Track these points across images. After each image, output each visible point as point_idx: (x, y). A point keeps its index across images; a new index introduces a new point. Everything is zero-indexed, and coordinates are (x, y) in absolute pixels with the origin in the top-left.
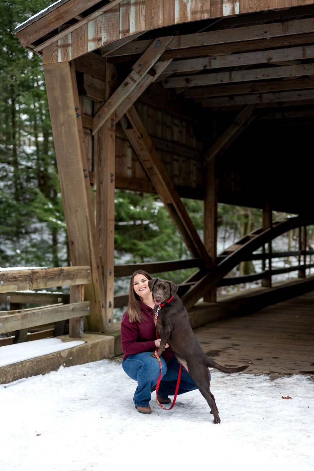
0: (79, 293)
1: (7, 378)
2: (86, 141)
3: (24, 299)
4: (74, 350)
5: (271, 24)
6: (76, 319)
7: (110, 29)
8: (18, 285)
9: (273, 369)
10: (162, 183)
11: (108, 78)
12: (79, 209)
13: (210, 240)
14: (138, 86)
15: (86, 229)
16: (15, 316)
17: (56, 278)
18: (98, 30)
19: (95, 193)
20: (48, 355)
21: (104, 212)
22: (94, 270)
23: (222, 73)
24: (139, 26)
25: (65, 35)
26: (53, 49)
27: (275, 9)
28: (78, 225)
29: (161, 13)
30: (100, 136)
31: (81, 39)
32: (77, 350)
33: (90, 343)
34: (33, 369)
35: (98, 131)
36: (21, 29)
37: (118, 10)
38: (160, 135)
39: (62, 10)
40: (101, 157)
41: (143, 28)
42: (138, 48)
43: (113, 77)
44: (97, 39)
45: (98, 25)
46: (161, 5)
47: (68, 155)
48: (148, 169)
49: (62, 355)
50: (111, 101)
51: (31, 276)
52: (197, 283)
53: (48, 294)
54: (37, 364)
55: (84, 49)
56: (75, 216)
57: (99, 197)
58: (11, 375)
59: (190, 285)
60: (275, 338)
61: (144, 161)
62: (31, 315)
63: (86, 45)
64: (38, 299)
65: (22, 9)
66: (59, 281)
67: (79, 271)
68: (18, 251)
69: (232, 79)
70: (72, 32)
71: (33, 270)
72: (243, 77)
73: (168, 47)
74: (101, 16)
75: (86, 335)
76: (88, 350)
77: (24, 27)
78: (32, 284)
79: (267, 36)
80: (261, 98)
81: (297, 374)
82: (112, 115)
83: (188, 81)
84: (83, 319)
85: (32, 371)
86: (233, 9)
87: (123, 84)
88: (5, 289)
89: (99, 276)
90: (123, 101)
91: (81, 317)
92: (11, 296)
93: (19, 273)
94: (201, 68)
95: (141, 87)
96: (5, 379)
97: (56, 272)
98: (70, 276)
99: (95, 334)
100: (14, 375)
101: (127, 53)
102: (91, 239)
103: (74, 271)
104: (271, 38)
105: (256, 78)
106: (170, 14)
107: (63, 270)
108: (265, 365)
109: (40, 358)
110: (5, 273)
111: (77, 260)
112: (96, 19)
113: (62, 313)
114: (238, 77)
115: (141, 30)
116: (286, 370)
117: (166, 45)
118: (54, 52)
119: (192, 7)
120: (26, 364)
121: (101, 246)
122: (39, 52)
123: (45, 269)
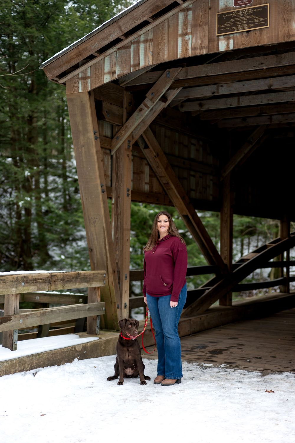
0: (95, 295)
1: (24, 367)
2: (106, 160)
3: (50, 299)
4: (89, 345)
5: (267, 56)
6: (93, 318)
7: (123, 64)
8: (38, 286)
9: (267, 366)
10: (177, 197)
11: (125, 105)
12: (97, 220)
13: (226, 248)
14: (152, 111)
15: (103, 237)
16: (34, 313)
17: (73, 281)
18: (113, 64)
19: (113, 206)
20: (63, 348)
21: (121, 222)
22: (110, 274)
23: (231, 98)
24: (148, 61)
25: (85, 68)
26: (75, 81)
27: (265, 45)
28: (96, 235)
29: (166, 49)
30: (118, 155)
31: (98, 73)
32: (91, 345)
33: (104, 339)
34: (49, 360)
35: (116, 151)
36: (47, 64)
37: (130, 47)
38: (177, 153)
39: (81, 48)
40: (118, 174)
41: (151, 62)
42: (151, 78)
43: (130, 103)
44: (112, 72)
45: (113, 60)
46: (166, 42)
47: (88, 173)
48: (164, 184)
49: (77, 348)
50: (127, 124)
51: (50, 278)
52: (212, 288)
53: (72, 295)
54: (53, 356)
55: (101, 81)
56: (93, 226)
57: (116, 209)
58: (28, 365)
59: (204, 290)
60: (279, 340)
61: (161, 177)
62: (49, 312)
63: (102, 78)
64: (62, 300)
65: (70, 37)
66: (76, 283)
67: (95, 275)
68: (63, 257)
69: (240, 103)
70: (91, 66)
71: (51, 273)
72: (250, 102)
73: (177, 77)
74: (116, 52)
75: (101, 332)
76: (102, 345)
77: (49, 63)
78: (51, 286)
79: (263, 67)
80: (270, 119)
81: (288, 372)
82: (129, 137)
83: (201, 105)
84: (99, 318)
85: (48, 362)
86: (228, 45)
87: (138, 110)
88: (26, 290)
89: (115, 280)
90: (139, 125)
91: (98, 316)
92: (39, 296)
93: (39, 276)
94: (209, 94)
95: (154, 112)
96: (22, 368)
97: (73, 276)
98: (86, 279)
99: (110, 331)
100: (31, 365)
101: (141, 83)
102: (107, 246)
103: (90, 274)
104: (267, 69)
105: (262, 102)
106: (174, 50)
107: (80, 274)
108: (261, 363)
109: (55, 350)
110: (25, 275)
111: (96, 265)
112: (111, 55)
113: (79, 312)
114: (245, 102)
115: (149, 64)
116: (280, 368)
117: (175, 76)
118: (75, 84)
119: (193, 44)
120: (42, 356)
121: (117, 253)
122: (63, 83)
123: (63, 273)
